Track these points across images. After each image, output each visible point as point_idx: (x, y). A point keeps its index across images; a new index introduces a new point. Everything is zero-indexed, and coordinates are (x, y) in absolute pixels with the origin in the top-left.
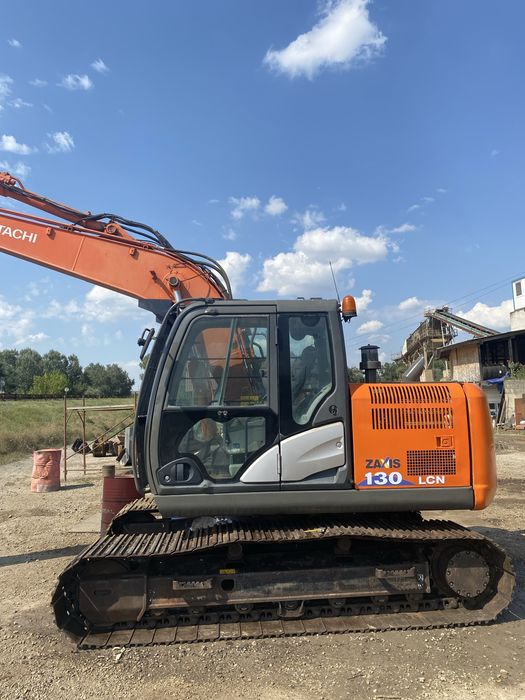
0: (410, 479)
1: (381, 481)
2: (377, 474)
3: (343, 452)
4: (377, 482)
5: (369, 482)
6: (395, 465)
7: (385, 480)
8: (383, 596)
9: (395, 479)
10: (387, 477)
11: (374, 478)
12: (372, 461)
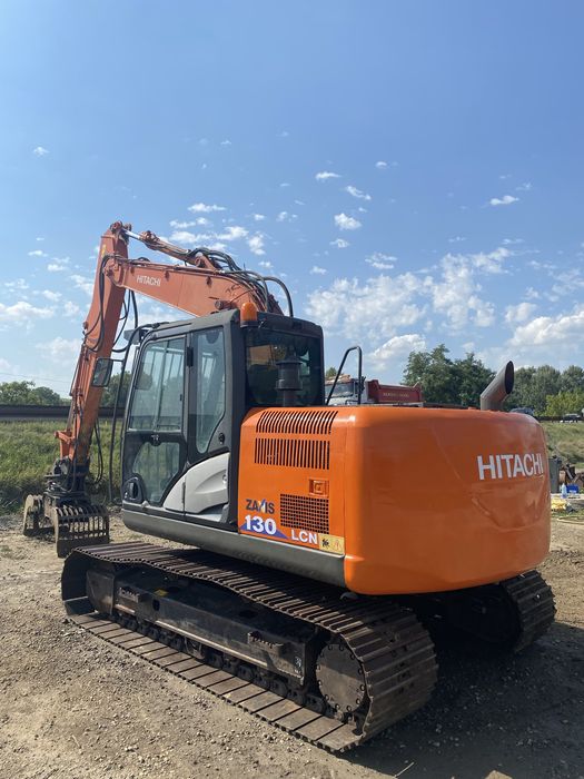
0: (284, 530)
1: (258, 527)
2: (255, 519)
3: (225, 487)
4: (255, 527)
5: (249, 528)
6: (270, 511)
7: (261, 528)
8: (262, 669)
9: (271, 529)
10: (263, 524)
11: (254, 523)
12: (250, 501)
